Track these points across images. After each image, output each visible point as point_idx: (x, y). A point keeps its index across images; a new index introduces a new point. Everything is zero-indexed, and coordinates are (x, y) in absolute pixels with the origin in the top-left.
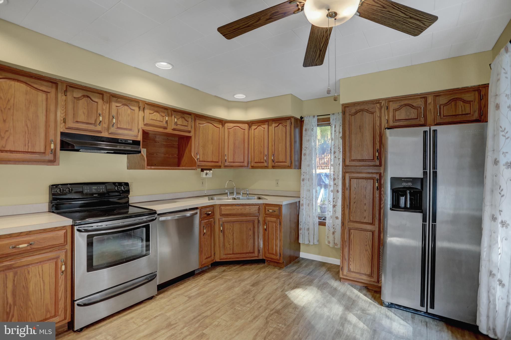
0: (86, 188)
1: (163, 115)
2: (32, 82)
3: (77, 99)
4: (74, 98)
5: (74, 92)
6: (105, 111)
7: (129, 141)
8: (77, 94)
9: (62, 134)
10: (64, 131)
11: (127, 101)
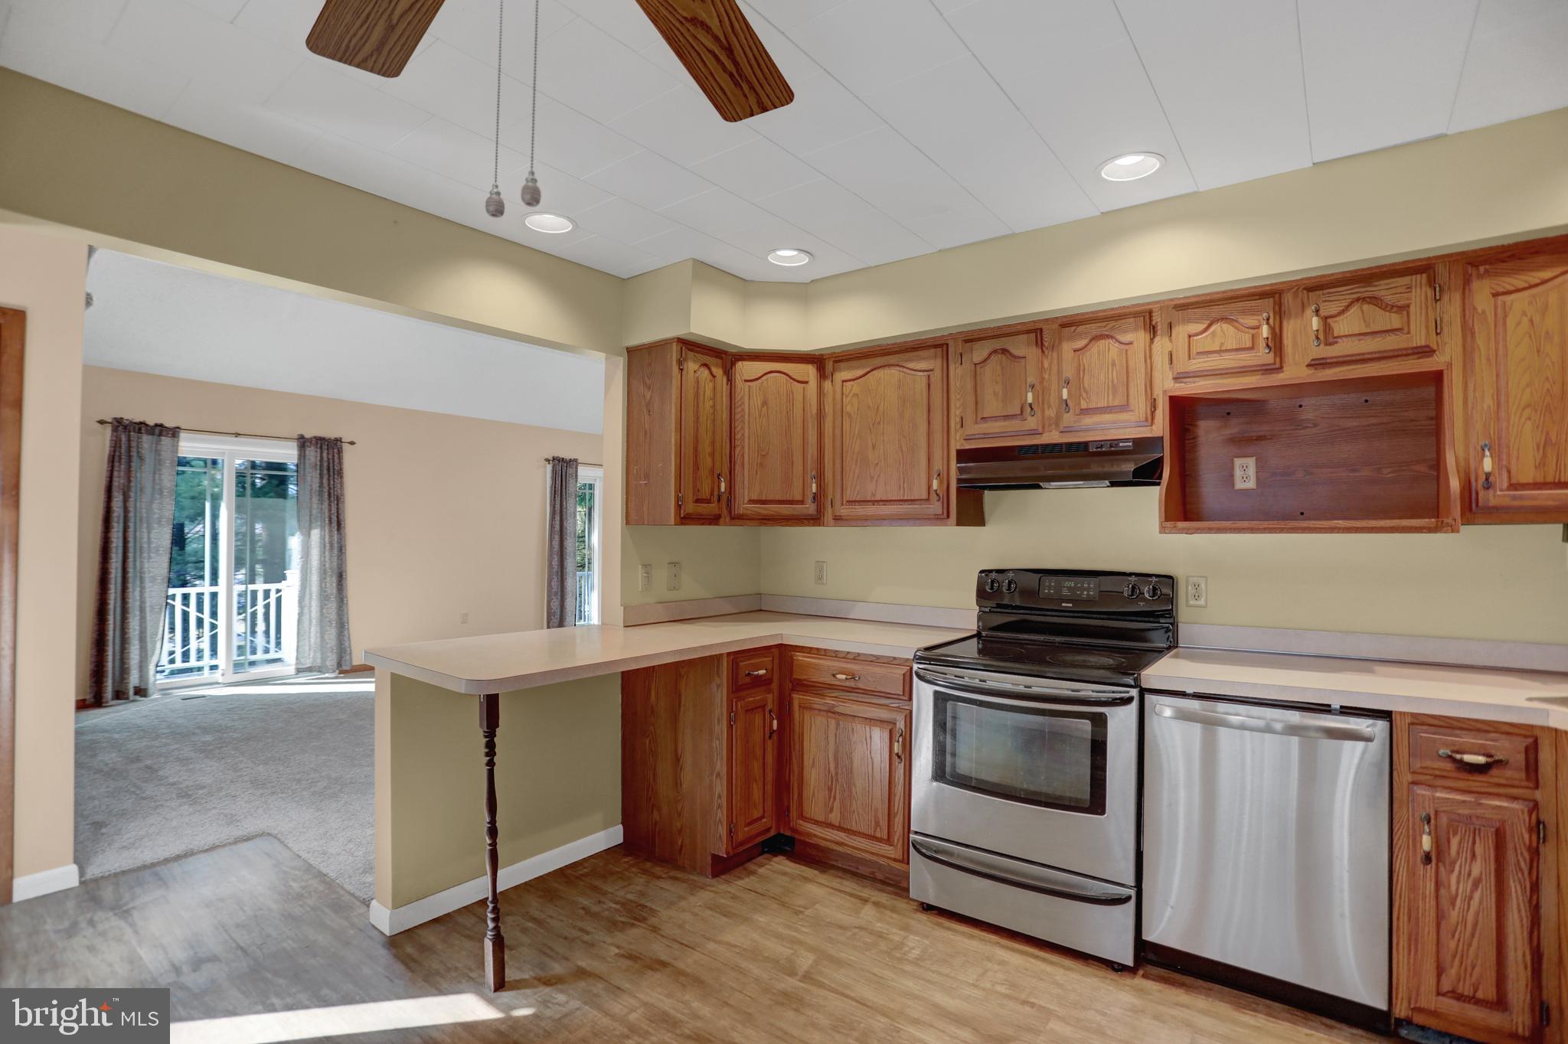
0: (1047, 584)
1: (1251, 321)
2: (907, 361)
3: (982, 365)
4: (976, 364)
5: (974, 352)
6: (1050, 374)
7: (1121, 444)
8: (980, 352)
9: (963, 455)
10: (962, 448)
11: (1104, 324)
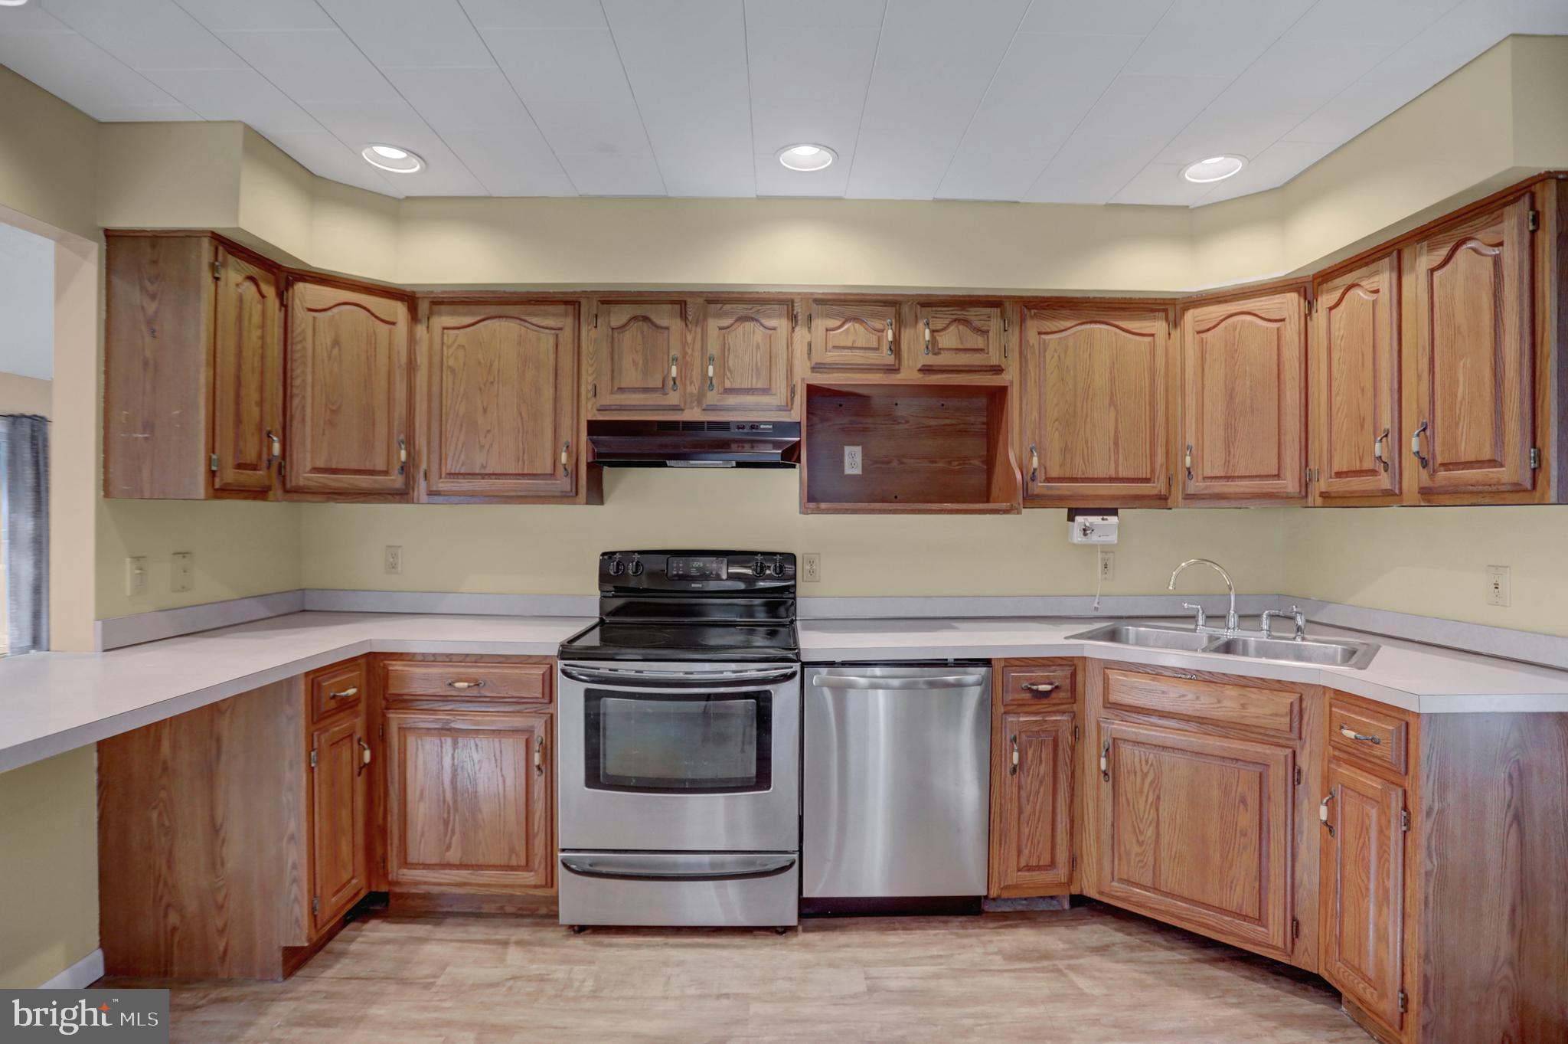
0: (675, 565)
1: (878, 324)
2: (530, 314)
3: (619, 330)
4: (613, 329)
5: (611, 315)
6: (693, 349)
7: (762, 427)
8: (619, 316)
9: (594, 427)
10: (594, 419)
11: (750, 306)
